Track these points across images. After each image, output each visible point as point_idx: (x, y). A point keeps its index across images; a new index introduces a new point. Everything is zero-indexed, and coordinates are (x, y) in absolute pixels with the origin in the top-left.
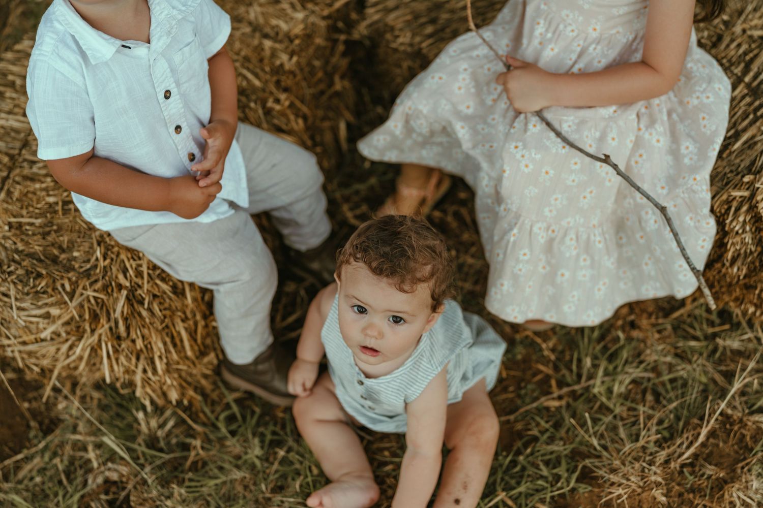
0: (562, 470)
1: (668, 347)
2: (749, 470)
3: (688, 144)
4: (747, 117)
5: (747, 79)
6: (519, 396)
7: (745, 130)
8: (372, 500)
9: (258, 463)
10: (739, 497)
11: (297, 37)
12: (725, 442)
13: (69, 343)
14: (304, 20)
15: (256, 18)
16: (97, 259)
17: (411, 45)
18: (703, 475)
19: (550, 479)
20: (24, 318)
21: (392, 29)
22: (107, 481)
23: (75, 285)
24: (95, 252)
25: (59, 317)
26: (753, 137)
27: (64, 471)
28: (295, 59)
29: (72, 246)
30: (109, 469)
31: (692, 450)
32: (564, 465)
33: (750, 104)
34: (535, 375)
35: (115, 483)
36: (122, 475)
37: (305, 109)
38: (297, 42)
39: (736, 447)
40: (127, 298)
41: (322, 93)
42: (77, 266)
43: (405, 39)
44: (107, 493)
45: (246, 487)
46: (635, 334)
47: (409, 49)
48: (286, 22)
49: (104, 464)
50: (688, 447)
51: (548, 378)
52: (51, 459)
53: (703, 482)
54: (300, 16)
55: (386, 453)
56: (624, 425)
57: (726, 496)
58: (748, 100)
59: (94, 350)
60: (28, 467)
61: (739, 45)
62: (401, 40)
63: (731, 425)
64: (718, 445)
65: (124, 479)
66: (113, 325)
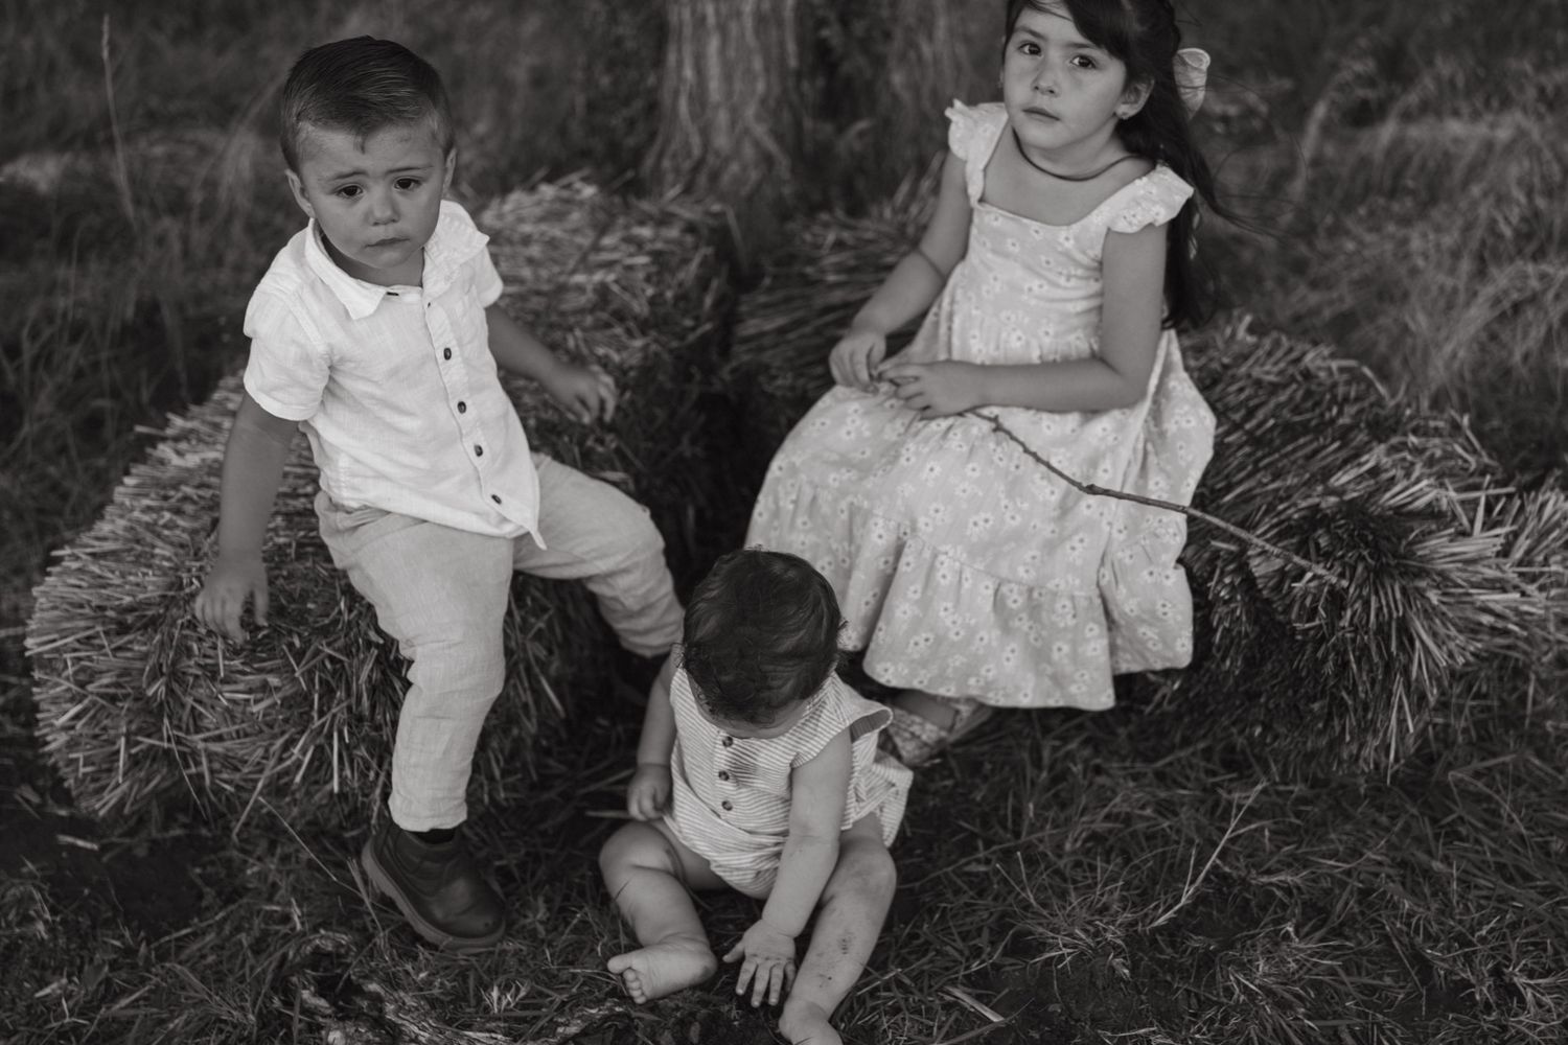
0: (983, 941)
1: (1149, 797)
2: (1253, 946)
3: (1158, 479)
4: (1244, 468)
5: (1248, 426)
6: (929, 860)
7: (1240, 482)
8: (706, 970)
9: (541, 928)
10: (1238, 982)
11: (631, 368)
12: (1221, 911)
13: (286, 736)
14: (645, 348)
15: (577, 346)
16: (340, 613)
17: (792, 388)
18: (1185, 951)
19: (967, 953)
20: (227, 695)
21: (767, 367)
22: (317, 951)
23: (307, 643)
24: (338, 603)
25: (277, 689)
26: (1250, 490)
27: (250, 946)
28: (628, 395)
29: (304, 597)
30: (322, 937)
31: (1170, 914)
32: (986, 933)
33: (1249, 455)
34: (953, 834)
35: (328, 955)
36: (339, 945)
37: (638, 463)
38: (632, 374)
39: (1236, 919)
40: (378, 661)
41: (663, 455)
42: (311, 619)
43: (784, 381)
44: (314, 969)
45: (521, 962)
46: (1101, 780)
47: (789, 394)
48: (618, 351)
49: (315, 930)
50: (1165, 911)
51: (974, 836)
52: (232, 935)
53: (1187, 960)
54: (638, 343)
55: (730, 927)
56: (1076, 889)
57: (1219, 977)
58: (1247, 449)
59: (319, 749)
60: (195, 947)
61: (1241, 390)
62: (779, 382)
63: (1230, 887)
64: (1210, 915)
65: (343, 951)
66: (353, 700)
